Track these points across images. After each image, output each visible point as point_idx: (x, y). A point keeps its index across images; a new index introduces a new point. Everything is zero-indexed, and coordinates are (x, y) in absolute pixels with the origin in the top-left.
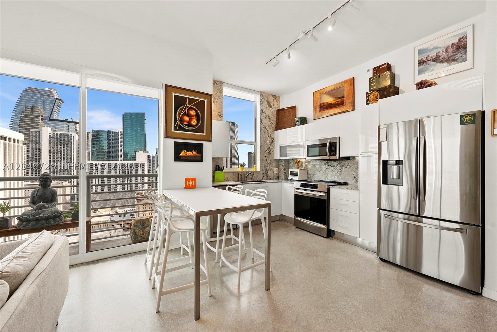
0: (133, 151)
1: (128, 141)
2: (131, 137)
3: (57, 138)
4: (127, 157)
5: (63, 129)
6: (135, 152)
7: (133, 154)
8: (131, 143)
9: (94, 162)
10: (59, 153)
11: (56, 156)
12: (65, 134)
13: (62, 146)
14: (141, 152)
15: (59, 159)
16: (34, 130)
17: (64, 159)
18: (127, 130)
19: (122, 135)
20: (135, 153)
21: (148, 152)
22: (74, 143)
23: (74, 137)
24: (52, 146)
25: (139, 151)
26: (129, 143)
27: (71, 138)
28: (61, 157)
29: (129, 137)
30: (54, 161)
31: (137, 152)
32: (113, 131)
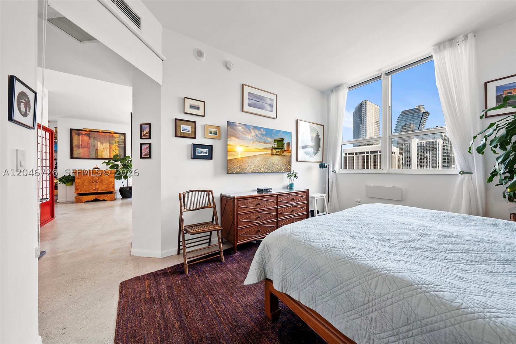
3: (424, 146)
5: (429, 138)
10: (426, 159)
11: (422, 162)
12: (430, 142)
13: (428, 153)
15: (425, 164)
16: (406, 143)
17: (429, 164)
22: (439, 149)
23: (439, 143)
24: (419, 154)
27: (436, 144)
28: (427, 163)
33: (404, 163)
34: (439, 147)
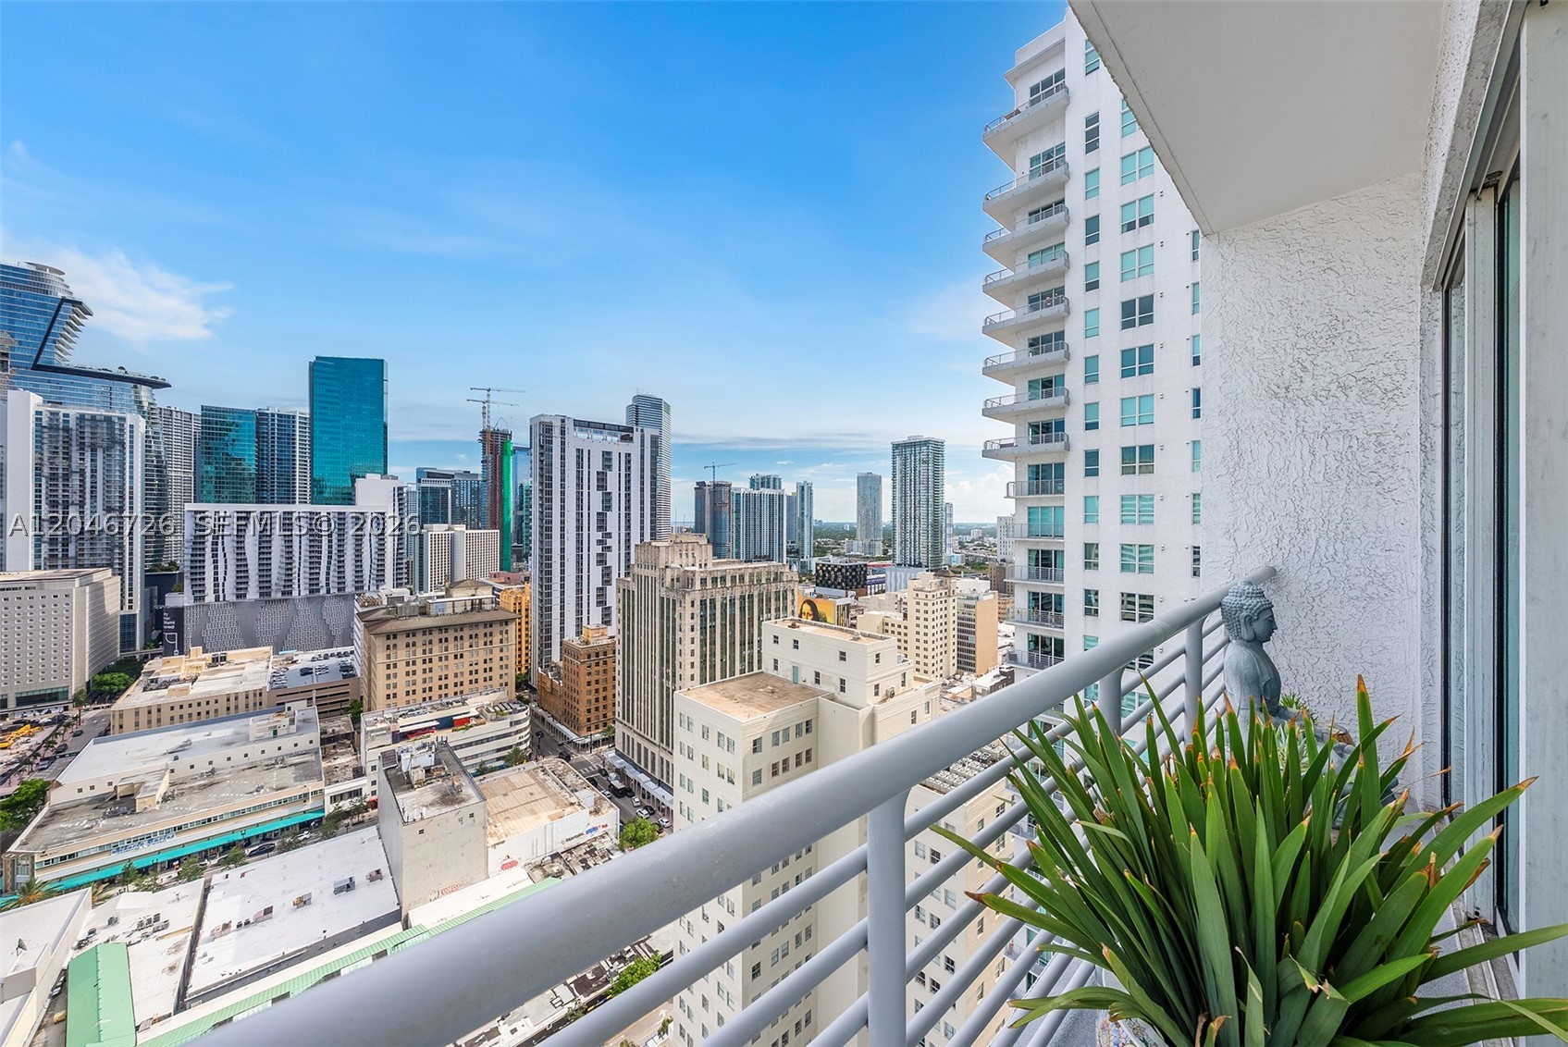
0: (345, 475)
1: (329, 445)
2: (338, 433)
3: (67, 430)
4: (322, 493)
5: (88, 401)
6: (353, 478)
7: (346, 485)
8: (338, 451)
9: (210, 508)
10: (76, 477)
11: (61, 488)
13: (88, 456)
14: (373, 478)
17: (93, 497)
18: (324, 411)
19: (306, 424)
20: (353, 482)
21: (397, 478)
22: (131, 447)
23: (131, 426)
24: (46, 455)
25: (368, 475)
26: (333, 451)
27: (122, 430)
28: (82, 491)
29: (331, 433)
31: (358, 477)
32: (276, 412)
34: (131, 442)
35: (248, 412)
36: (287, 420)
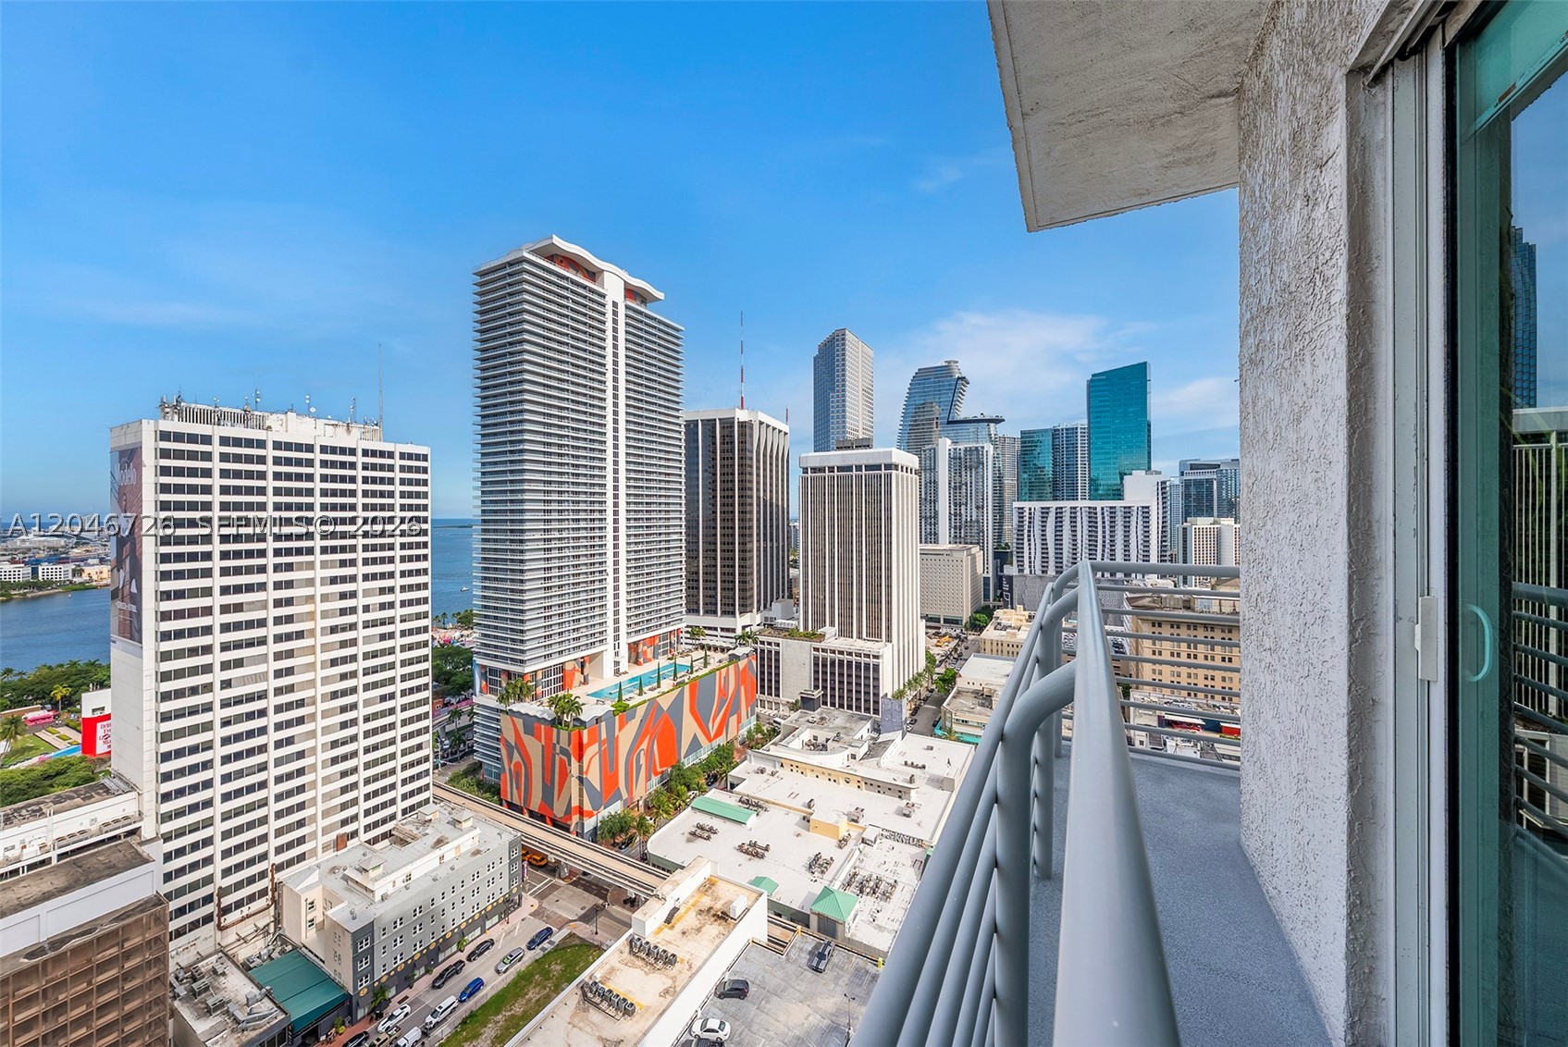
0: (1115, 474)
1: (1102, 448)
2: (1109, 437)
3: (960, 458)
4: (1097, 490)
5: (969, 439)
6: (1122, 475)
7: (1114, 482)
8: (1109, 453)
9: (1026, 505)
11: (958, 495)
12: (972, 449)
13: (969, 473)
14: (1138, 474)
15: (964, 501)
16: (927, 447)
18: (1098, 420)
19: (1085, 433)
20: (1122, 479)
21: (1160, 473)
23: (987, 452)
24: (953, 475)
25: (1134, 472)
26: (1105, 453)
27: (983, 455)
28: (967, 496)
29: (1103, 438)
30: (955, 505)
31: (1126, 474)
32: (1064, 427)
33: (923, 496)
34: (987, 462)
35: (1046, 431)
36: (1072, 432)
